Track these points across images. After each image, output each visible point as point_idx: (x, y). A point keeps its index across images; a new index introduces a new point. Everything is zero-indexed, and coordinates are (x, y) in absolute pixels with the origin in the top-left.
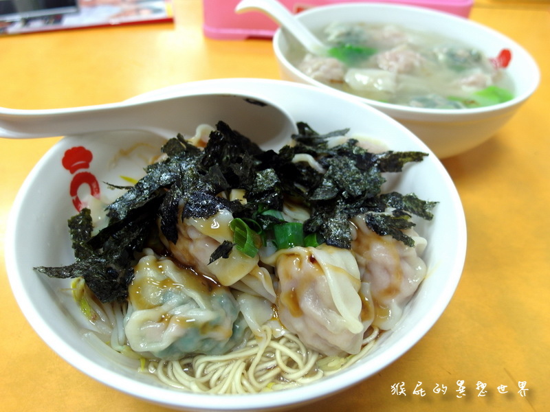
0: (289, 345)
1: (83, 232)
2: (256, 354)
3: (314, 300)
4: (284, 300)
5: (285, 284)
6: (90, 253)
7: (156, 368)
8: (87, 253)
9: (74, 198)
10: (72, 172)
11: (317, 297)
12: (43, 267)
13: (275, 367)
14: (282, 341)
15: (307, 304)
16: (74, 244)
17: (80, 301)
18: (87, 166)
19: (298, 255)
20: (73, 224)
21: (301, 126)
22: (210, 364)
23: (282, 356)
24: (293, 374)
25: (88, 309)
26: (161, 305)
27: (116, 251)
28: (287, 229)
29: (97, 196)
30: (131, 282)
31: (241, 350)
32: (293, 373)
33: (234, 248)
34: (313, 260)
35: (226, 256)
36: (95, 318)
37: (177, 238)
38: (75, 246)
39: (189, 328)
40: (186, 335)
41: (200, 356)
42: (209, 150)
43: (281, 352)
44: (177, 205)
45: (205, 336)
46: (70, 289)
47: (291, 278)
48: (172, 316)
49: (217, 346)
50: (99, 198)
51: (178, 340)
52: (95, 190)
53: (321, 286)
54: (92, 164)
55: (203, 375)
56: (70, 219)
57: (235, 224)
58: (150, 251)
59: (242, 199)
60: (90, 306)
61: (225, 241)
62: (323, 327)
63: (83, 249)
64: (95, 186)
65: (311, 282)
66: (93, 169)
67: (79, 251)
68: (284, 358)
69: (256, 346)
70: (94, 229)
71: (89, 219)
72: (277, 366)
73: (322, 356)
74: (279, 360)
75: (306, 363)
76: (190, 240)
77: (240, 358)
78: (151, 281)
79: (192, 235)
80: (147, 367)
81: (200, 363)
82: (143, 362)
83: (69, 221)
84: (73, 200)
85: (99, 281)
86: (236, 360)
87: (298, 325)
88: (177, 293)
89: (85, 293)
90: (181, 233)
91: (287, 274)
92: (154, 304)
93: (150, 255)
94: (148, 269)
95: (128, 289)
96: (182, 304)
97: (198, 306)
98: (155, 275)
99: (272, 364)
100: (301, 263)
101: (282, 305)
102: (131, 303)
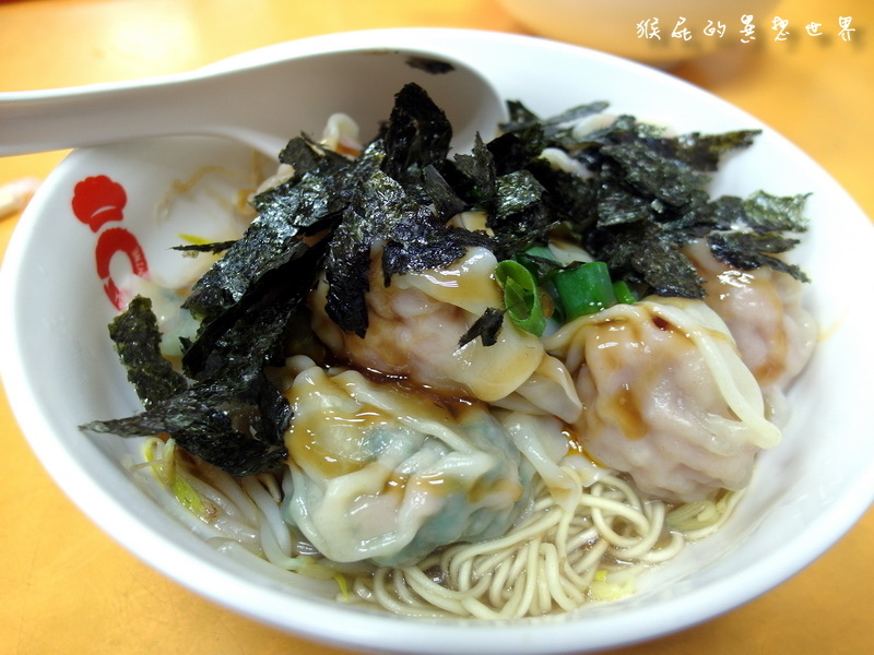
0: (608, 494)
1: (143, 345)
2: (558, 524)
3: (674, 403)
4: (606, 409)
5: (607, 381)
6: (167, 385)
7: (370, 589)
8: (162, 387)
9: (106, 281)
10: (95, 228)
11: (683, 394)
12: (97, 422)
13: (596, 542)
14: (597, 491)
15: (660, 408)
16: (130, 373)
17: (172, 486)
18: (117, 215)
19: (626, 321)
20: (119, 331)
21: (515, 107)
22: (480, 560)
23: (605, 517)
24: (632, 548)
25: (194, 499)
26: (372, 459)
27: (245, 366)
28: (585, 276)
29: (145, 275)
30: (289, 426)
31: (530, 522)
32: (632, 546)
33: (506, 323)
34: (661, 323)
35: (490, 340)
36: (214, 514)
37: (366, 324)
38: (133, 377)
39: (450, 496)
40: (444, 510)
41: (462, 547)
42: (390, 147)
43: (602, 510)
44: (368, 253)
45: (478, 506)
46: (144, 465)
47: (621, 366)
48: (408, 477)
49: (494, 522)
50: (149, 280)
51: (429, 523)
52: (139, 266)
53: (692, 370)
54: (126, 211)
55: (473, 584)
56: (112, 322)
57: (504, 273)
58: (304, 361)
59: (484, 229)
60: (196, 491)
61: (488, 310)
62: (698, 448)
63: (151, 379)
64: (137, 258)
65: (664, 368)
66: (130, 221)
67: (144, 386)
68: (609, 521)
69: (554, 507)
70: (163, 338)
71: (151, 319)
72: (600, 537)
73: (673, 504)
74: (603, 525)
75: (651, 522)
76: (398, 320)
77: (534, 537)
78: (332, 416)
79: (406, 308)
80: (351, 590)
81: (462, 561)
82: (342, 583)
83: (110, 327)
84: (105, 286)
85: (204, 437)
86: (527, 541)
87: (639, 454)
88: (398, 431)
89: (178, 469)
90: (375, 312)
91: (612, 359)
92: (359, 459)
93: (310, 367)
94: (317, 393)
95: (283, 442)
96: (414, 450)
97: (449, 449)
98: (339, 403)
99: (589, 535)
100: (636, 334)
101: (600, 421)
102: (300, 469)
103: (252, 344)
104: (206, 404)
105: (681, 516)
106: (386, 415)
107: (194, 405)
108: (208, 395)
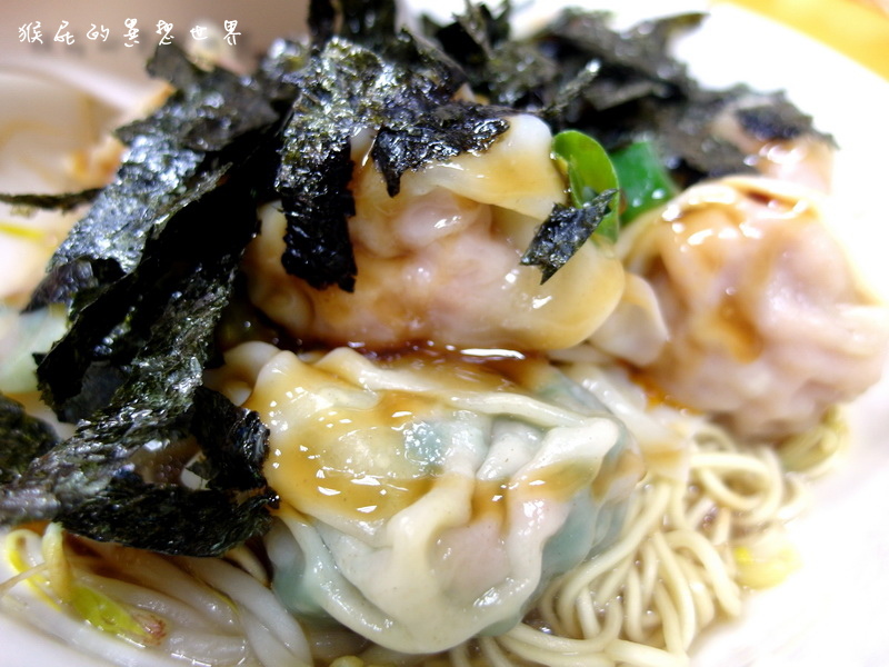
3: (794, 299)
4: (706, 327)
5: (705, 290)
13: (716, 513)
15: (780, 310)
22: (595, 583)
23: (718, 478)
24: (760, 510)
30: (267, 450)
34: (761, 198)
36: (161, 632)
37: (354, 270)
39: (577, 494)
40: (568, 520)
43: (713, 470)
45: (603, 502)
47: (721, 264)
49: (613, 521)
51: (549, 547)
55: (601, 621)
60: (116, 601)
65: (777, 255)
74: (721, 488)
76: (406, 256)
81: (577, 592)
86: (647, 537)
87: (756, 380)
88: (455, 419)
89: (76, 573)
90: (367, 251)
91: (710, 258)
92: (415, 476)
93: (272, 356)
94: (299, 390)
95: (264, 481)
96: (489, 442)
97: (542, 430)
98: (343, 397)
99: (705, 506)
100: (734, 218)
101: (696, 346)
102: (304, 516)
103: (176, 334)
104: (124, 444)
105: (797, 451)
106: (427, 400)
107: (100, 452)
108: (120, 432)
